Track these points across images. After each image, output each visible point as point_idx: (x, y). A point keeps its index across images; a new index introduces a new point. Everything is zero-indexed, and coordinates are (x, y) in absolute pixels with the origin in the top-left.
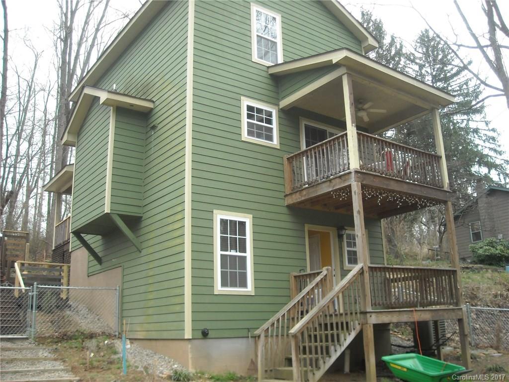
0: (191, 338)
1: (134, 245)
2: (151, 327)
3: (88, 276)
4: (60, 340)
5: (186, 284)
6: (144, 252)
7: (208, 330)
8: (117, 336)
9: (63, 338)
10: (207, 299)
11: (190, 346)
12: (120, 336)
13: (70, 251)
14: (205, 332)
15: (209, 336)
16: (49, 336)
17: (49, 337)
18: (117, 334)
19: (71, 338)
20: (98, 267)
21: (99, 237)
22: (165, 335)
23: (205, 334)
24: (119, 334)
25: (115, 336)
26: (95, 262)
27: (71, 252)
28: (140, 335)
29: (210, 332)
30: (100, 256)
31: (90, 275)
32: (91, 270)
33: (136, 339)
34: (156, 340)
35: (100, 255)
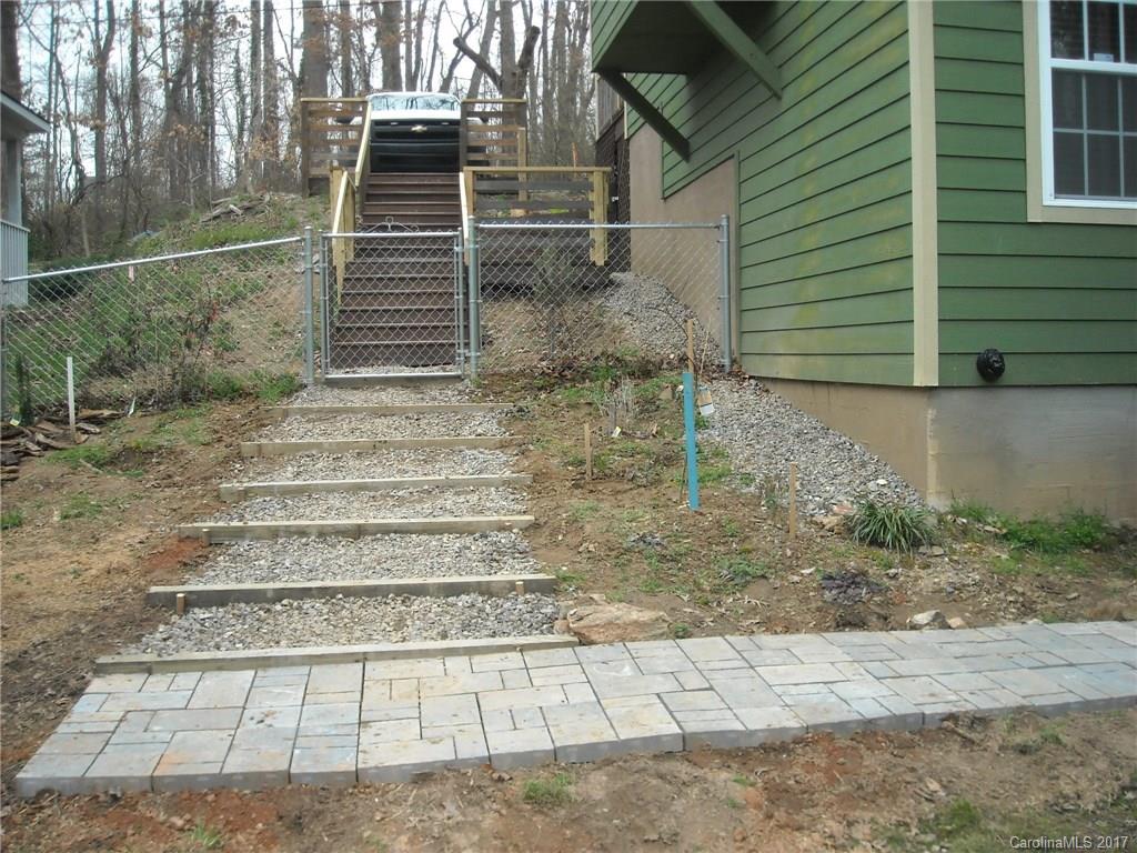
0: (937, 384)
1: (761, 81)
2: (813, 341)
3: (665, 199)
4: (553, 381)
5: (916, 186)
6: (789, 96)
7: (1001, 355)
8: (727, 369)
9: (562, 376)
10: (1001, 241)
11: (931, 414)
12: (735, 368)
13: (626, 137)
14: (991, 366)
15: (1007, 378)
16: (522, 371)
17: (522, 373)
18: (726, 362)
19: (584, 376)
20: (684, 168)
21: (682, 80)
22: (852, 371)
23: (990, 372)
24: (733, 361)
25: (721, 367)
26: (675, 157)
27: (628, 140)
28: (784, 368)
29: (1009, 363)
30: (686, 137)
31: (667, 193)
32: (669, 179)
33: (775, 380)
34: (828, 384)
35: (684, 132)
